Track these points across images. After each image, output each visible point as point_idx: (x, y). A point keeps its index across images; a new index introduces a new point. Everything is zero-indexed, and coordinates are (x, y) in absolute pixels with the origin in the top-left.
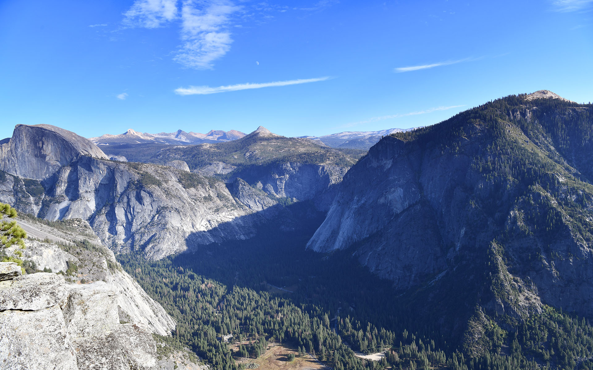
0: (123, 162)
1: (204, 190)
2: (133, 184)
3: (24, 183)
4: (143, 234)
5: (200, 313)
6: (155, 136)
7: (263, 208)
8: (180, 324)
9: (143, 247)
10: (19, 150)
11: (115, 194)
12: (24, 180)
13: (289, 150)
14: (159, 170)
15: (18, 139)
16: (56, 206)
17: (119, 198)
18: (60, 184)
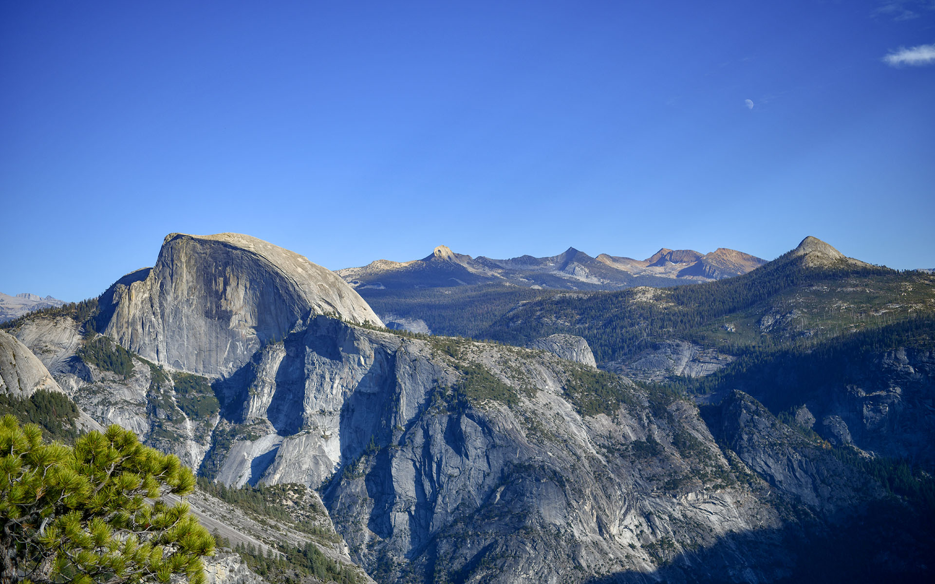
0: (418, 336)
1: (635, 423)
2: (442, 395)
3: (173, 384)
4: (459, 542)
9: (459, 578)
10: (170, 298)
11: (393, 422)
12: (175, 377)
13: (904, 310)
14: (513, 360)
15: (168, 271)
16: (246, 446)
17: (402, 433)
18: (260, 389)
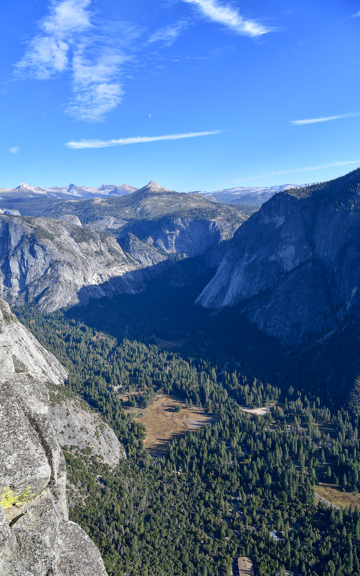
0: (16, 216)
1: (95, 245)
4: (36, 287)
5: (91, 364)
6: (47, 190)
7: (153, 263)
8: (72, 373)
9: (37, 299)
11: (9, 247)
13: (180, 205)
14: (52, 224)
17: (13, 251)
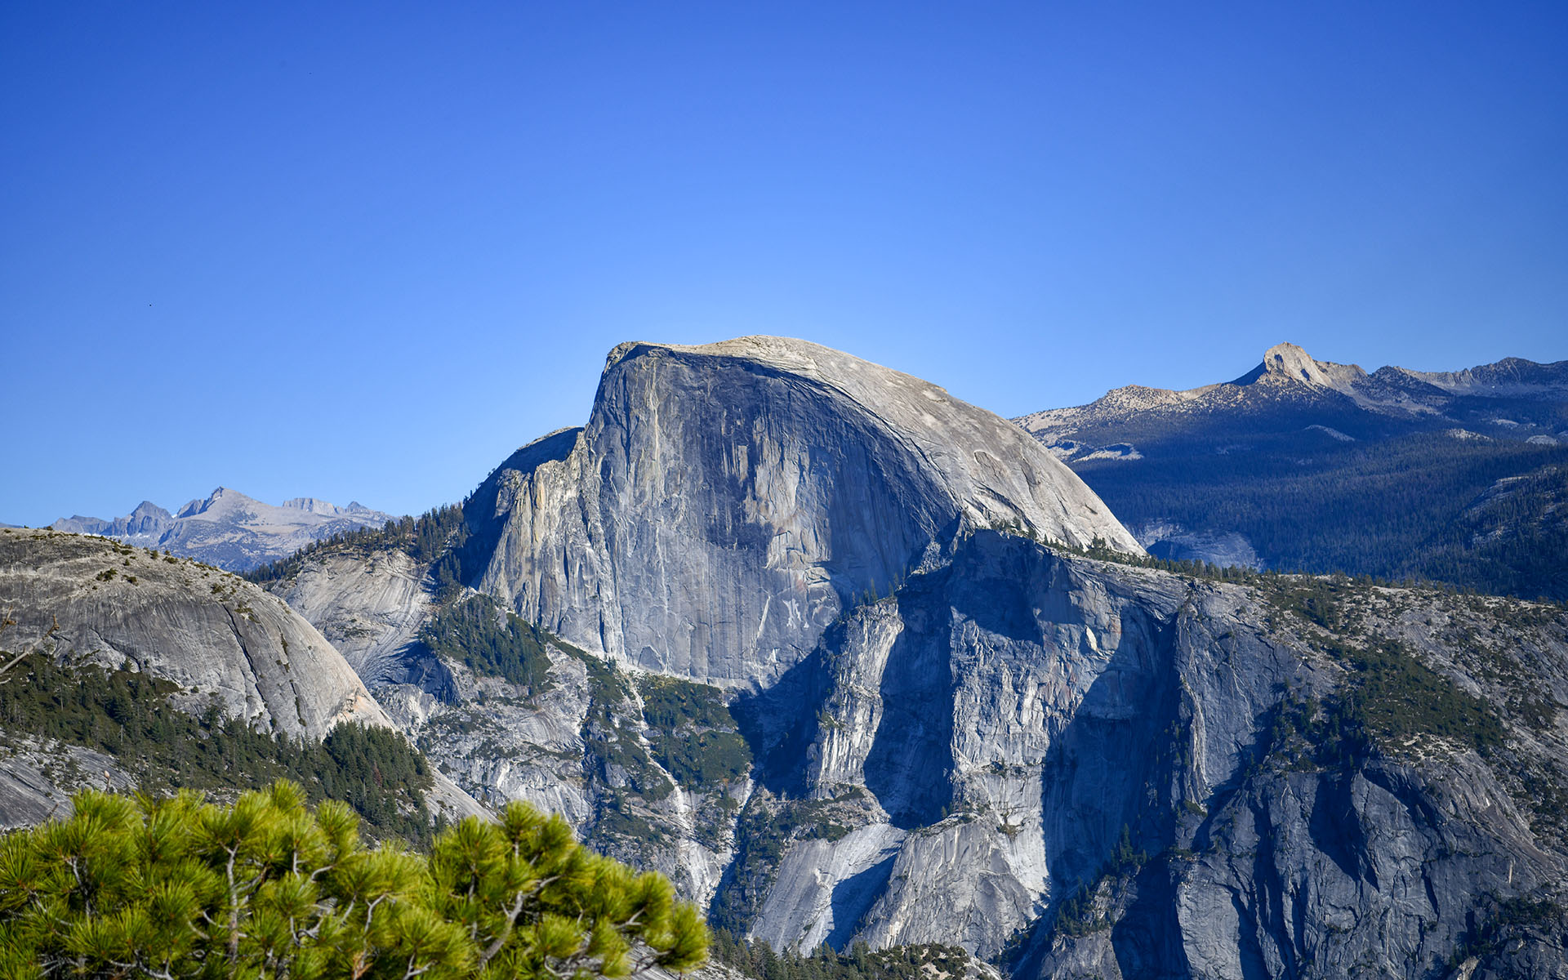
0: (1231, 575)
2: (1300, 723)
3: (641, 705)
10: (625, 499)
11: (1175, 792)
12: (646, 687)
14: (1485, 631)
15: (618, 435)
16: (816, 854)
17: (1201, 819)
18: (844, 713)
